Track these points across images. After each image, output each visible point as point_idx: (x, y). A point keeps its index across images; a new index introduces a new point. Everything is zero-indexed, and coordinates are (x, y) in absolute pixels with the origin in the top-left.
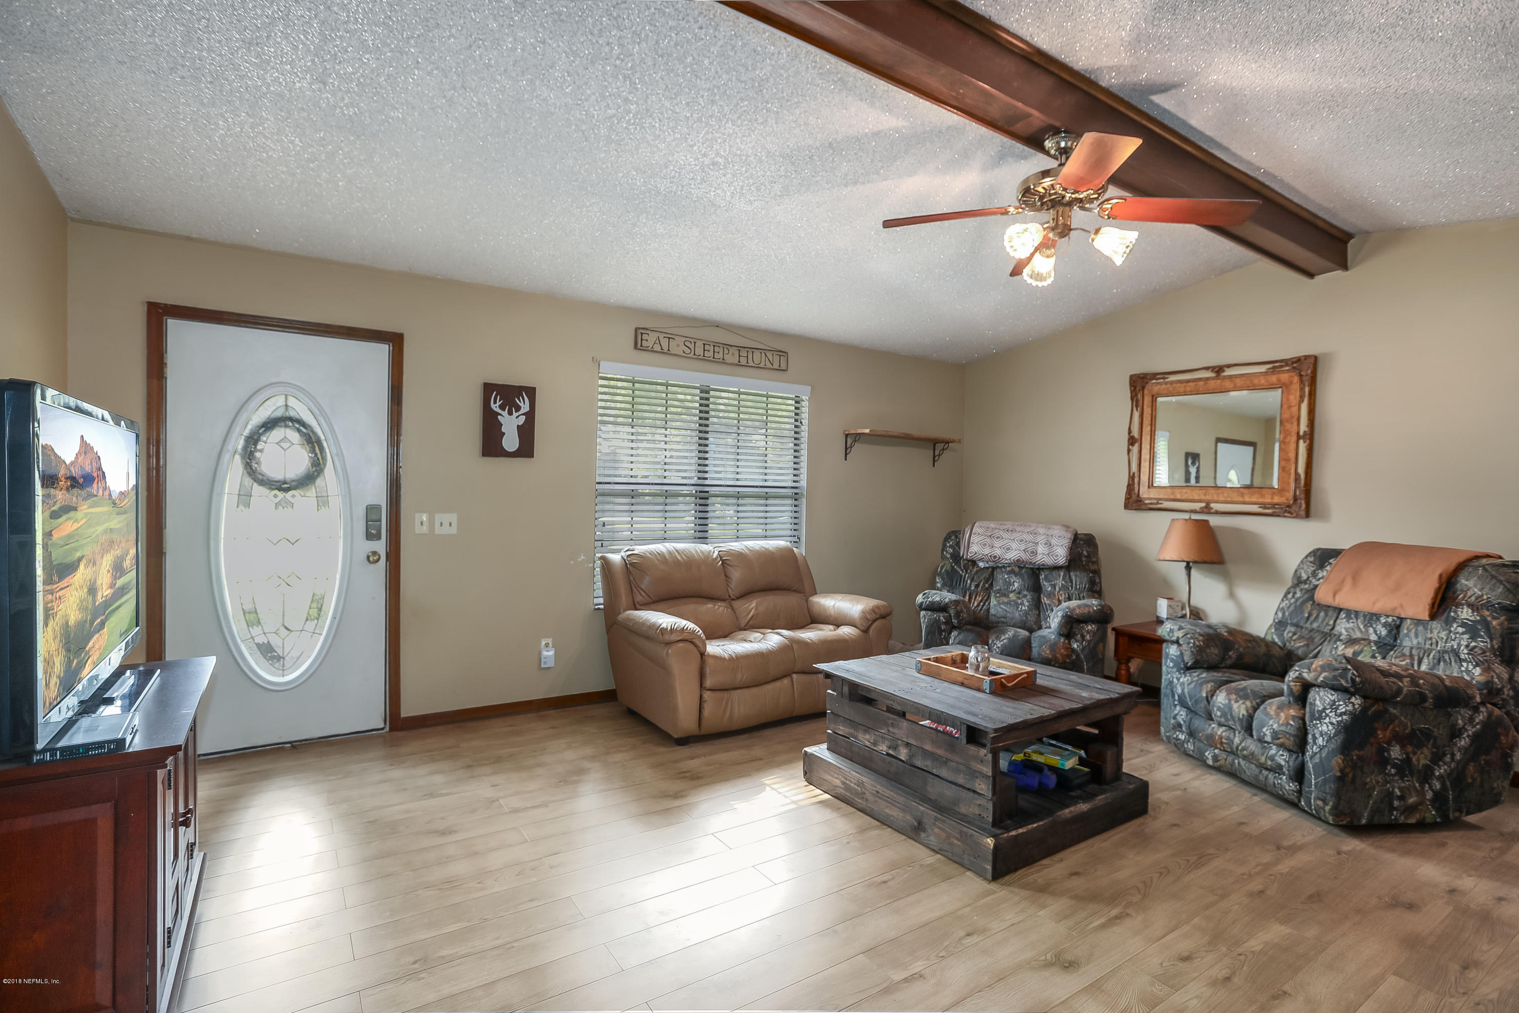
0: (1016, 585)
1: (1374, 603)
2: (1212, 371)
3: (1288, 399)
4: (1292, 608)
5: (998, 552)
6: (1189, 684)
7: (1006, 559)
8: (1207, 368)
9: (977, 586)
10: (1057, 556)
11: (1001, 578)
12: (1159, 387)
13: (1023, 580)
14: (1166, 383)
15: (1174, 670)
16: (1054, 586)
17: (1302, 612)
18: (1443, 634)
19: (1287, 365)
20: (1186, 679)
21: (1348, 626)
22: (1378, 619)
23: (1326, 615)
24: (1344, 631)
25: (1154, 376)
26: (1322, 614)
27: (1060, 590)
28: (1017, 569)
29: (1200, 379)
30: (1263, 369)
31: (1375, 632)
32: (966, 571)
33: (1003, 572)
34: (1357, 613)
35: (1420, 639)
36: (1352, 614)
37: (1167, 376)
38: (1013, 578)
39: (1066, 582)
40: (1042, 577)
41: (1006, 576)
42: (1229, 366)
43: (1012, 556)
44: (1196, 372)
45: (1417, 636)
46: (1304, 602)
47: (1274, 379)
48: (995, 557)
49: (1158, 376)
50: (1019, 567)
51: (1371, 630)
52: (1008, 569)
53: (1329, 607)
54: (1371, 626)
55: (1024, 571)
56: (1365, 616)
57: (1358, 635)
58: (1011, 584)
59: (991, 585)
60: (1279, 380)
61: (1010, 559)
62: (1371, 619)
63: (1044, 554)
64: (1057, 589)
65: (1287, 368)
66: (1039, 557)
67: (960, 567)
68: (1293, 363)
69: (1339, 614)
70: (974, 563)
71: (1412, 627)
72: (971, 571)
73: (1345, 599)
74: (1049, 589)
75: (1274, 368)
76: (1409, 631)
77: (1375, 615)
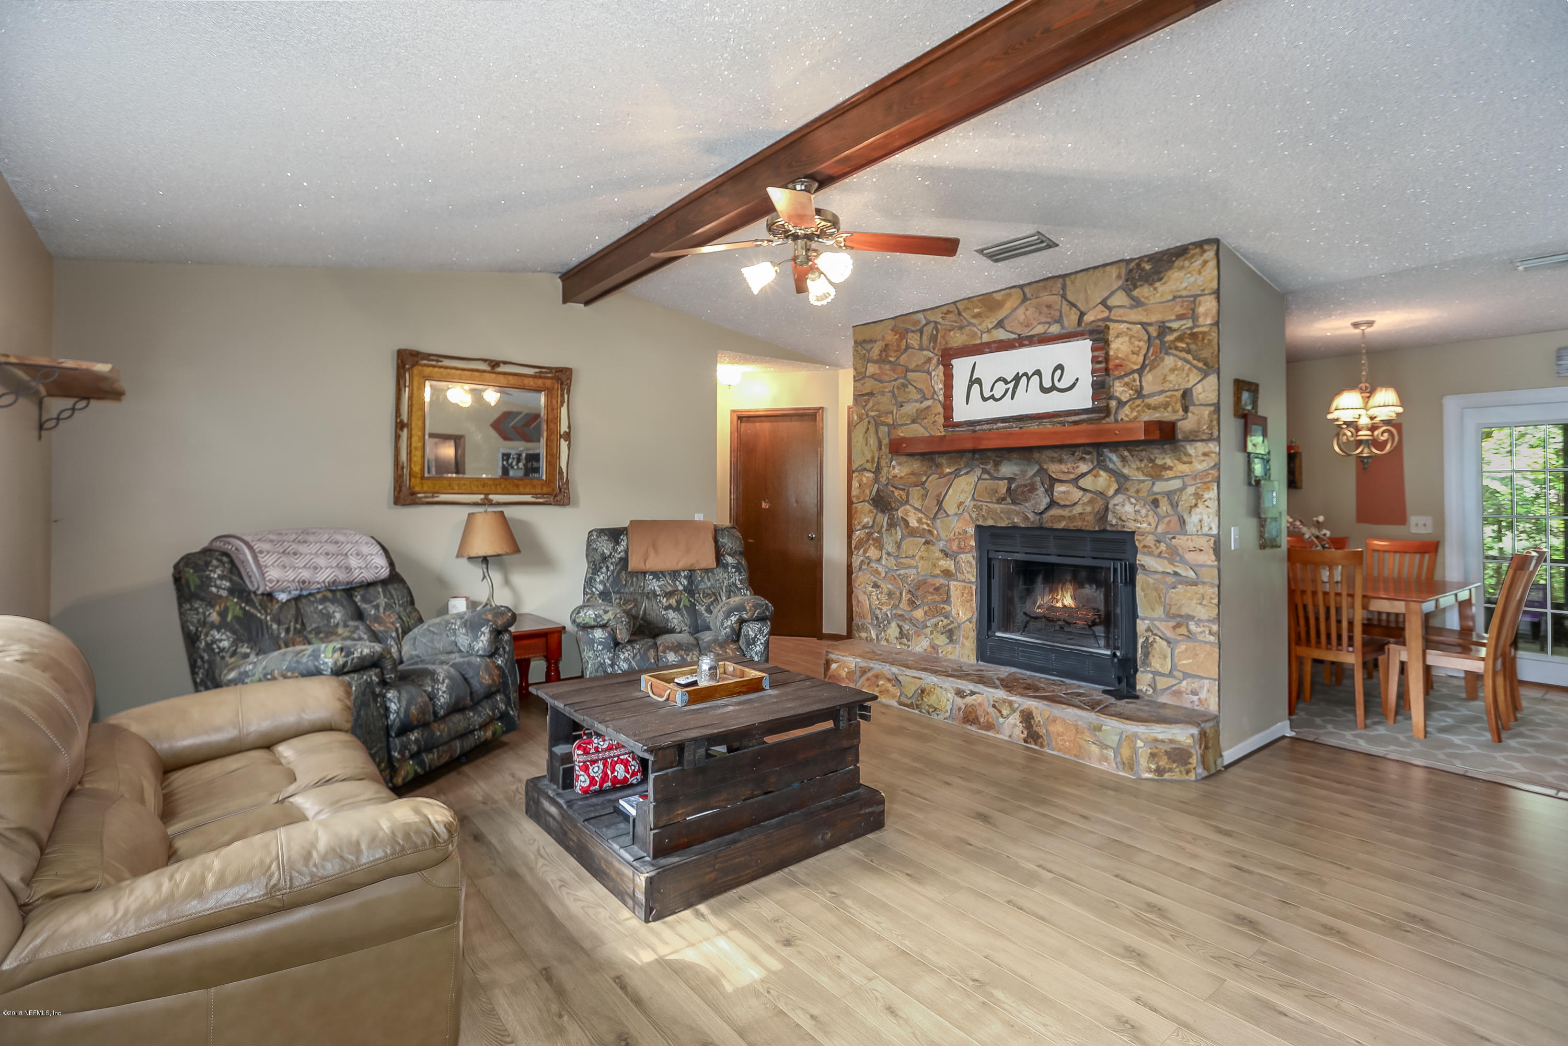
0: (338, 616)
1: (677, 564)
2: (489, 364)
3: (551, 402)
4: (611, 579)
5: (306, 575)
6: (634, 658)
7: (318, 583)
8: (485, 360)
9: (288, 631)
10: (377, 568)
11: (311, 610)
12: (431, 369)
13: (344, 607)
14: (441, 367)
15: (605, 651)
16: (377, 607)
17: (621, 581)
18: (726, 575)
19: (551, 372)
20: (626, 655)
21: (660, 584)
22: (680, 574)
23: (637, 579)
24: (657, 588)
25: (427, 356)
26: (635, 579)
27: (385, 610)
28: (329, 595)
29: (477, 371)
30: (531, 371)
31: (681, 583)
32: (266, 611)
33: (313, 602)
34: (662, 573)
35: (712, 581)
36: (657, 575)
37: (441, 359)
38: (331, 608)
39: (388, 599)
40: (358, 599)
41: (320, 607)
42: (505, 363)
43: (325, 576)
44: (473, 362)
45: (709, 580)
46: (619, 573)
47: (540, 382)
48: (304, 582)
49: (432, 358)
50: (331, 591)
51: (678, 583)
52: (319, 596)
53: (637, 572)
54: (677, 580)
55: (338, 594)
56: (670, 574)
57: (670, 589)
58: (329, 616)
59: (303, 624)
60: (544, 384)
61: (324, 582)
62: (675, 575)
63: (361, 568)
64: (381, 610)
65: (550, 375)
66: (356, 573)
67: (256, 608)
68: (557, 372)
69: (645, 577)
70: (270, 596)
71: (703, 575)
72: (271, 610)
73: (654, 563)
74: (373, 612)
75: (541, 372)
76: (702, 578)
77: (677, 571)
